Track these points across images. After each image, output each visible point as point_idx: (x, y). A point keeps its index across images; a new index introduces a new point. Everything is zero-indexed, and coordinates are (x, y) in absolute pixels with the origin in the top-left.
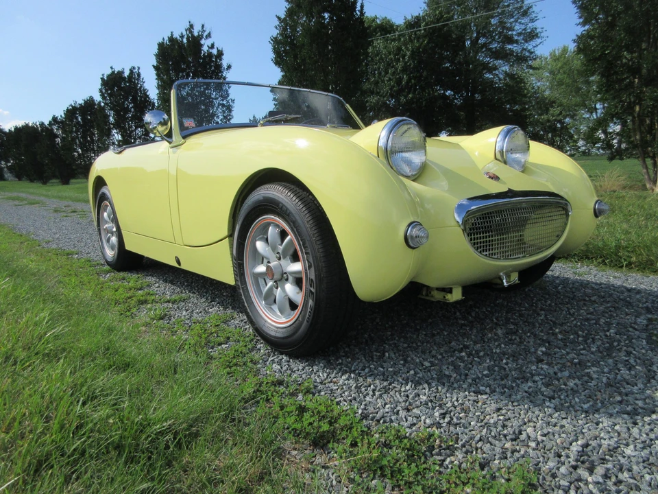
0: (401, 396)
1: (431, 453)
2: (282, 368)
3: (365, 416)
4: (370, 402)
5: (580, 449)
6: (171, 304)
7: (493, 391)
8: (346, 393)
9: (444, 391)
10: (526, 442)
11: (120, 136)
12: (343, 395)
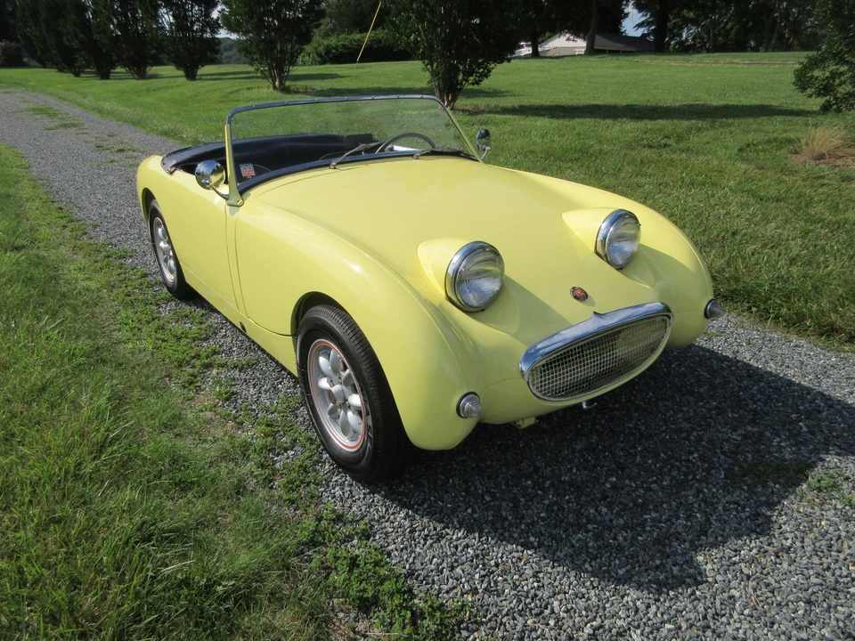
0: (450, 547)
1: (459, 627)
2: (343, 493)
3: (411, 574)
4: (419, 553)
5: (591, 632)
6: (237, 372)
7: (541, 545)
8: (399, 539)
9: (493, 542)
10: (547, 619)
11: (171, 18)
12: (396, 541)
